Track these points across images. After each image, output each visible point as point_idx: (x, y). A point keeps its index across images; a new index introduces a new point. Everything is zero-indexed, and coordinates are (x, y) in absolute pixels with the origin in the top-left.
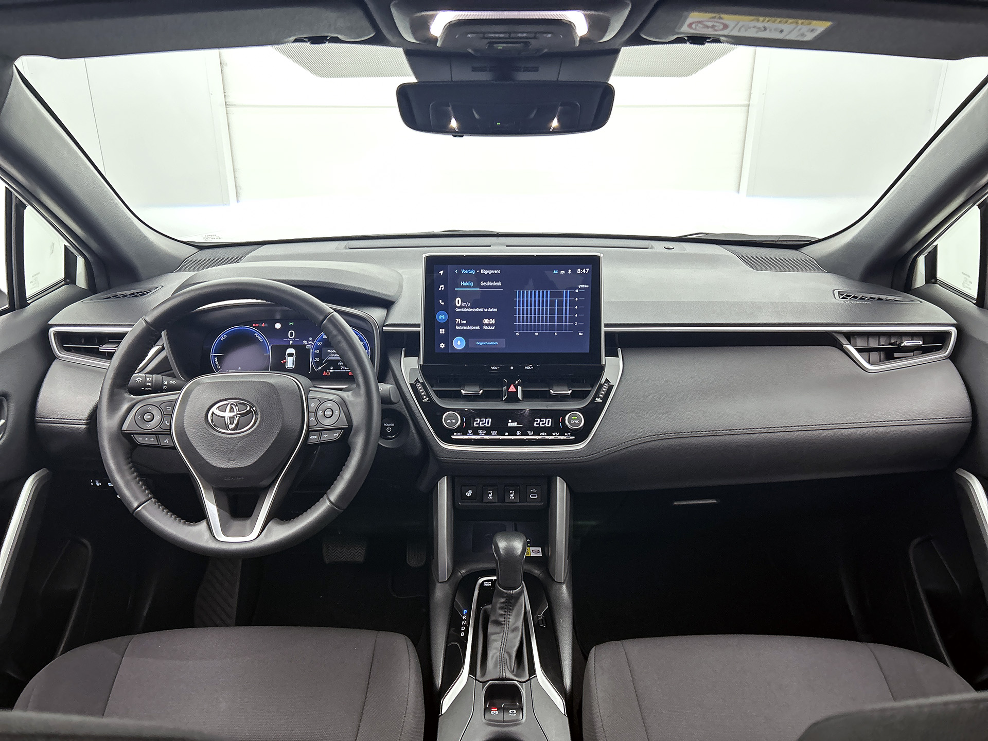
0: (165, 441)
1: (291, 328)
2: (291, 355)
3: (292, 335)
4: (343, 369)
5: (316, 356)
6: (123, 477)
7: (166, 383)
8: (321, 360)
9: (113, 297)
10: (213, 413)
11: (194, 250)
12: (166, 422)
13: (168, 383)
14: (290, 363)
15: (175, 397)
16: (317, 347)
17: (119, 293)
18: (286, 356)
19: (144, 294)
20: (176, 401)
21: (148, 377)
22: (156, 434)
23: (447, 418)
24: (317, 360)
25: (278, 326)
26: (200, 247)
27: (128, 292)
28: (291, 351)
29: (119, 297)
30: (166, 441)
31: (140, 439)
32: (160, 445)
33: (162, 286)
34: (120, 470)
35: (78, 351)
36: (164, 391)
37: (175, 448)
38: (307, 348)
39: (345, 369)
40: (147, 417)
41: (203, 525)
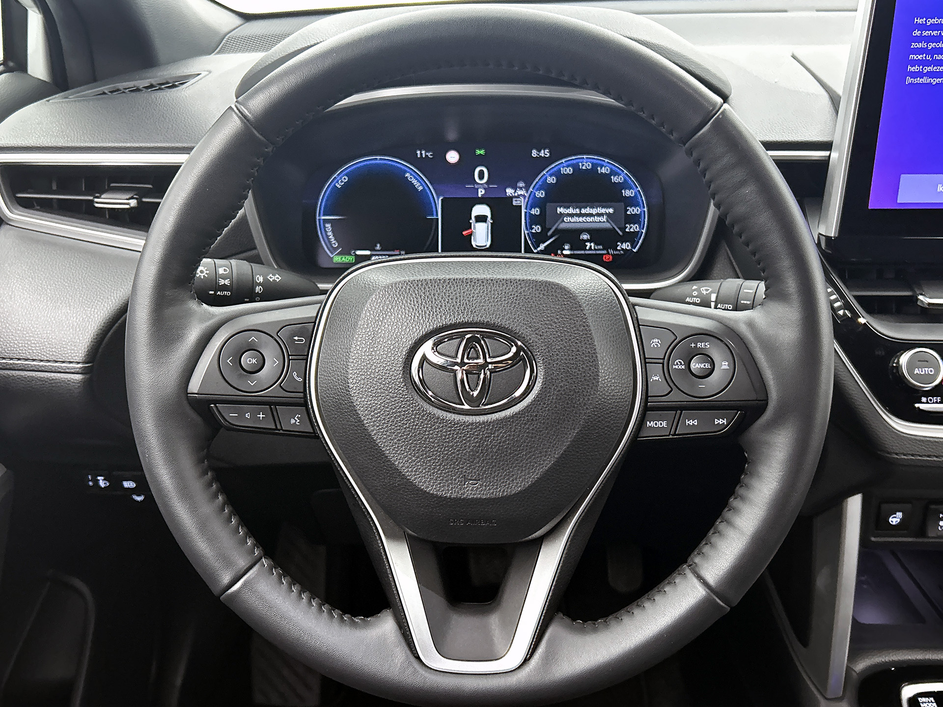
0: (293, 421)
1: (481, 160)
2: (481, 219)
3: (481, 175)
4: (590, 249)
5: (533, 220)
6: (193, 510)
7: (261, 279)
8: (545, 229)
9: (110, 92)
10: (424, 358)
11: (237, 21)
12: (295, 374)
13: (265, 280)
14: (481, 235)
15: (309, 312)
16: (535, 202)
17: (121, 85)
18: (473, 220)
19: (174, 86)
20: (315, 321)
21: (221, 267)
22: (271, 404)
23: (911, 364)
24: (537, 229)
25: (453, 157)
26: (248, 18)
27: (142, 84)
28: (481, 210)
29: (124, 92)
30: (295, 421)
31: (231, 416)
32: (282, 429)
33: (210, 72)
34: (185, 493)
35: (46, 207)
36: (258, 298)
37: (315, 436)
38: (514, 203)
39: (595, 249)
40: (248, 360)
41: (386, 625)
